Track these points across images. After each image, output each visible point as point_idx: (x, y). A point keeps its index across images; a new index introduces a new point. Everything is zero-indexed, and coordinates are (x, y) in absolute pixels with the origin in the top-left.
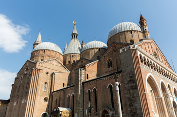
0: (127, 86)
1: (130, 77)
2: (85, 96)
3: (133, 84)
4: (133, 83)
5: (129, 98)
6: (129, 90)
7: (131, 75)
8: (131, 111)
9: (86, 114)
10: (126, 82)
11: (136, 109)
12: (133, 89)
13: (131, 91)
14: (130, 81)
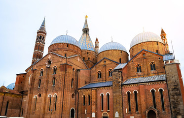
0: (172, 92)
1: (174, 86)
2: (123, 97)
3: (177, 92)
4: (177, 90)
5: (173, 102)
6: (174, 96)
7: (175, 84)
8: (175, 112)
9: (127, 112)
10: (171, 89)
11: (179, 110)
12: (177, 95)
13: (175, 97)
14: (174, 88)
